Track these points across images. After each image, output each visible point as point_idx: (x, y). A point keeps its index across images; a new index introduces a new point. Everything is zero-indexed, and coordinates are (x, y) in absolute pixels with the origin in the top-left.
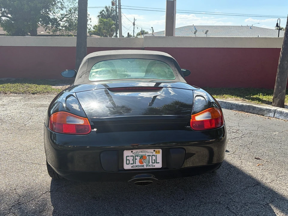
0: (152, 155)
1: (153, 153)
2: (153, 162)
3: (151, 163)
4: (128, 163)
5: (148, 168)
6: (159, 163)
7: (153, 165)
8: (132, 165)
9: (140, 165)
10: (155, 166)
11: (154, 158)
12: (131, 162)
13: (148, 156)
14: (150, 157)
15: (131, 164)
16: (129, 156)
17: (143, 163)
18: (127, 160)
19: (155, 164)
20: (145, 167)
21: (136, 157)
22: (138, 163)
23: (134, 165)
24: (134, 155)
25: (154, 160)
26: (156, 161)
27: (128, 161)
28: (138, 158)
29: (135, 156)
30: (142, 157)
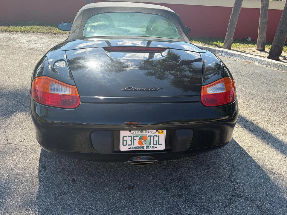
0: (154, 136)
1: (155, 133)
2: (155, 143)
3: (152, 145)
4: (125, 144)
5: (148, 149)
6: (161, 144)
7: (155, 147)
8: (129, 147)
9: (139, 146)
10: (156, 148)
11: (156, 139)
12: (129, 143)
13: (149, 136)
14: (152, 138)
15: (128, 145)
16: (126, 136)
17: (143, 144)
18: (123, 141)
19: (157, 146)
20: (145, 149)
21: (135, 138)
22: (136, 144)
23: (132, 146)
24: (132, 135)
25: (156, 141)
26: (158, 143)
27: (125, 142)
28: (137, 139)
29: (134, 136)
30: (143, 138)
